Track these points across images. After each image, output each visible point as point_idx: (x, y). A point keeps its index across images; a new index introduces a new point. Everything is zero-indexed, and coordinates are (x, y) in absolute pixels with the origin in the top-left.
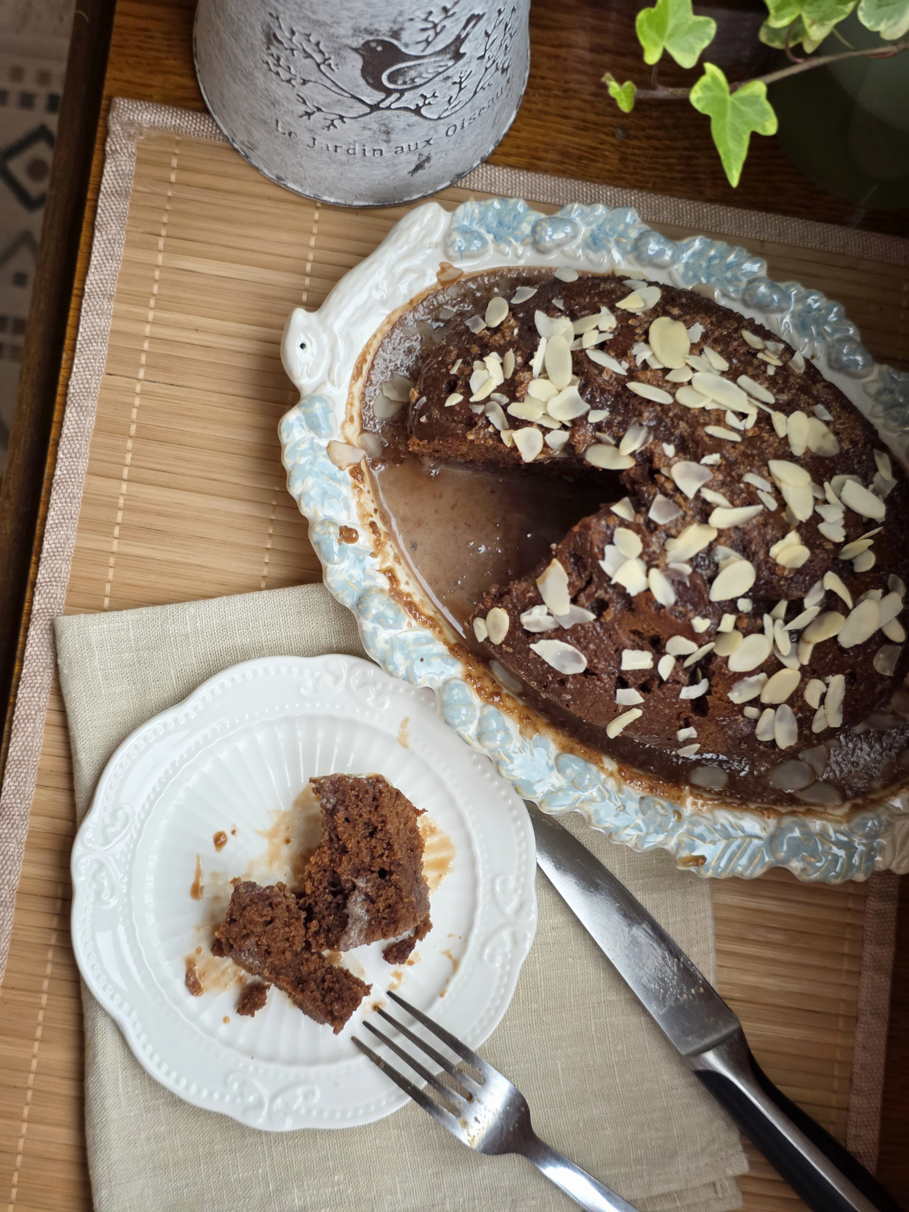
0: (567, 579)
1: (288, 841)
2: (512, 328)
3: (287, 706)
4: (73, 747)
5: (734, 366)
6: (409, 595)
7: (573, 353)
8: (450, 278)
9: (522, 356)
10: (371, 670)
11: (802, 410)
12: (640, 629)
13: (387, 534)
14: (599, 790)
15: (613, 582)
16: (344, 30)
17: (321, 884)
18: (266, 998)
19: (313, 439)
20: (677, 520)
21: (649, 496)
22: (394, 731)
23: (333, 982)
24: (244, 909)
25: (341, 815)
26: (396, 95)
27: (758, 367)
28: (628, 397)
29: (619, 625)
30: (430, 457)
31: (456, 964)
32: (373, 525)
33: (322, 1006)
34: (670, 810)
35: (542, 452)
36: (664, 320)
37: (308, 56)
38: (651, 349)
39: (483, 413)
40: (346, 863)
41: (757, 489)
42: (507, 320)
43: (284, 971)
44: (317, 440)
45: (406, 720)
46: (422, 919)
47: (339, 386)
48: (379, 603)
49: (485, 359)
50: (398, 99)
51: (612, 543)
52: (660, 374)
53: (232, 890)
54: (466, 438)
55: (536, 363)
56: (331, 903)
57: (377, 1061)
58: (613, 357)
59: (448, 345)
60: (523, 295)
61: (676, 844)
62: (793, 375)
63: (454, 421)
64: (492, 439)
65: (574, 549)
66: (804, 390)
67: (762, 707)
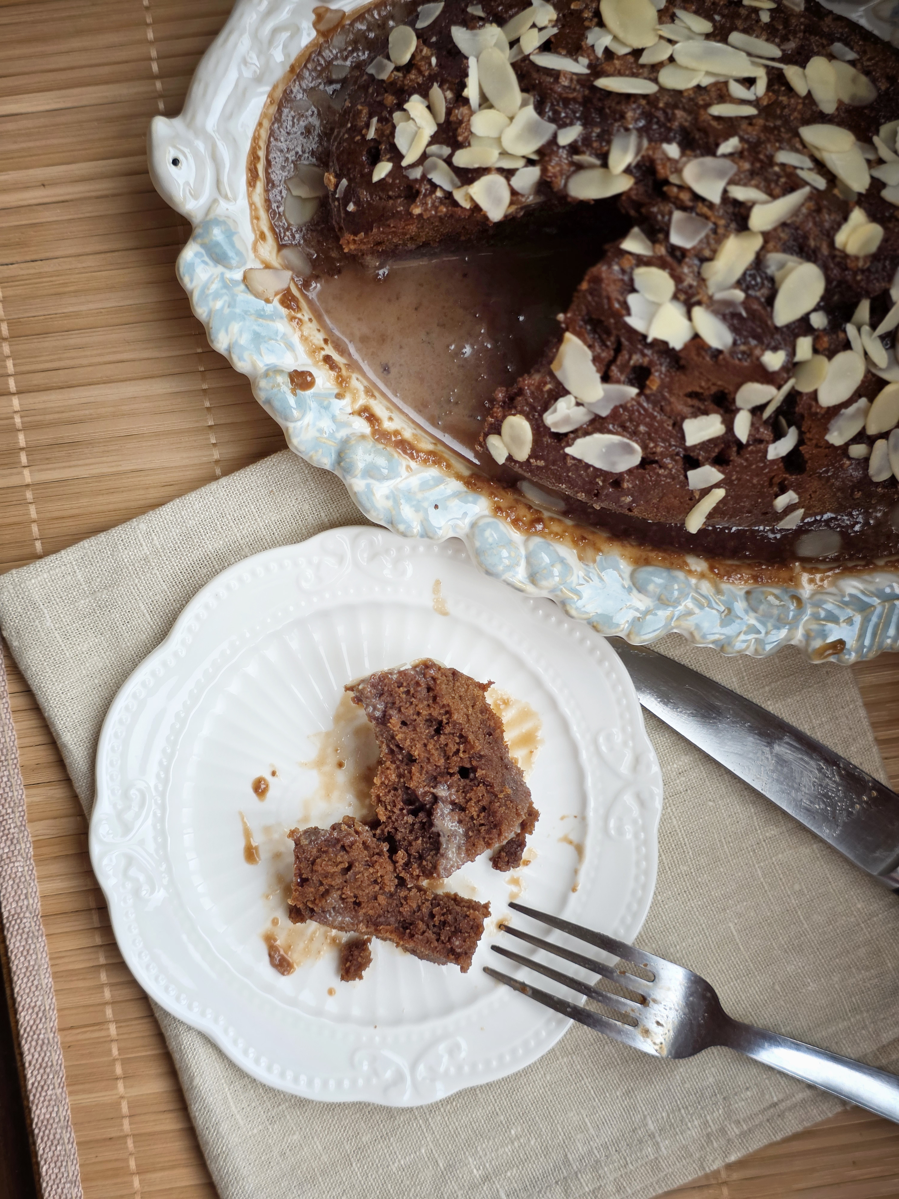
0: (589, 354)
1: (340, 765)
2: (428, 59)
3: (291, 608)
4: (53, 730)
5: (718, 24)
6: (397, 433)
7: (514, 65)
8: (331, 25)
9: (451, 89)
10: (378, 536)
11: (818, 54)
12: (698, 390)
13: (348, 366)
14: (694, 598)
15: (649, 340)
17: (395, 806)
18: (370, 953)
19: (222, 274)
20: (707, 237)
21: (663, 216)
22: (427, 600)
23: (443, 915)
24: (313, 863)
25: (395, 720)
27: (748, 17)
28: (600, 100)
29: (671, 392)
30: (372, 253)
31: (580, 850)
32: (327, 359)
33: (440, 947)
34: (786, 598)
35: (512, 203)
38: (609, 32)
39: (424, 176)
40: (418, 774)
41: (795, 168)
42: (418, 50)
43: (382, 919)
44: (229, 275)
45: (438, 583)
46: (526, 811)
47: (235, 199)
48: (364, 453)
49: (406, 106)
51: (633, 290)
52: (631, 59)
53: (292, 844)
54: (411, 214)
55: (472, 92)
56: (413, 824)
57: (522, 988)
58: (565, 56)
59: (354, 105)
60: (428, 15)
61: (803, 635)
62: (794, 15)
63: (390, 197)
64: (444, 204)
65: (589, 313)
66: (811, 30)
67: (871, 441)
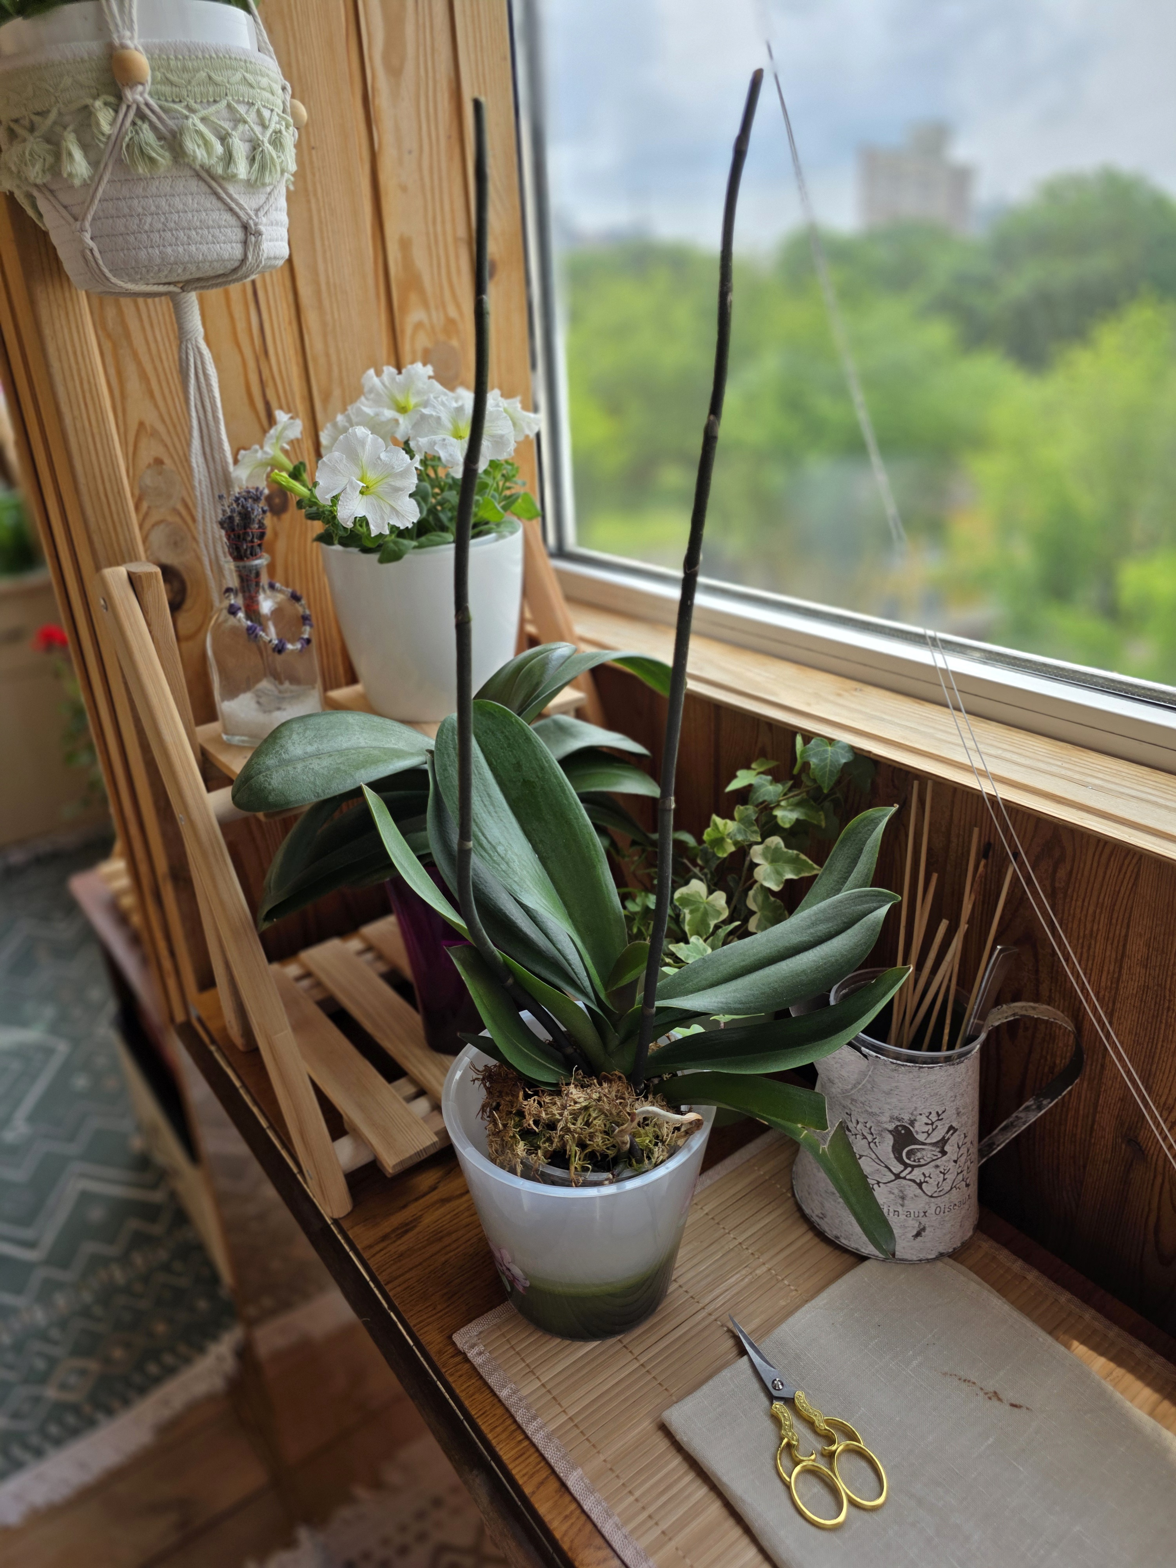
16: (885, 1118)
26: (909, 1169)
37: (865, 1138)
50: (910, 1173)
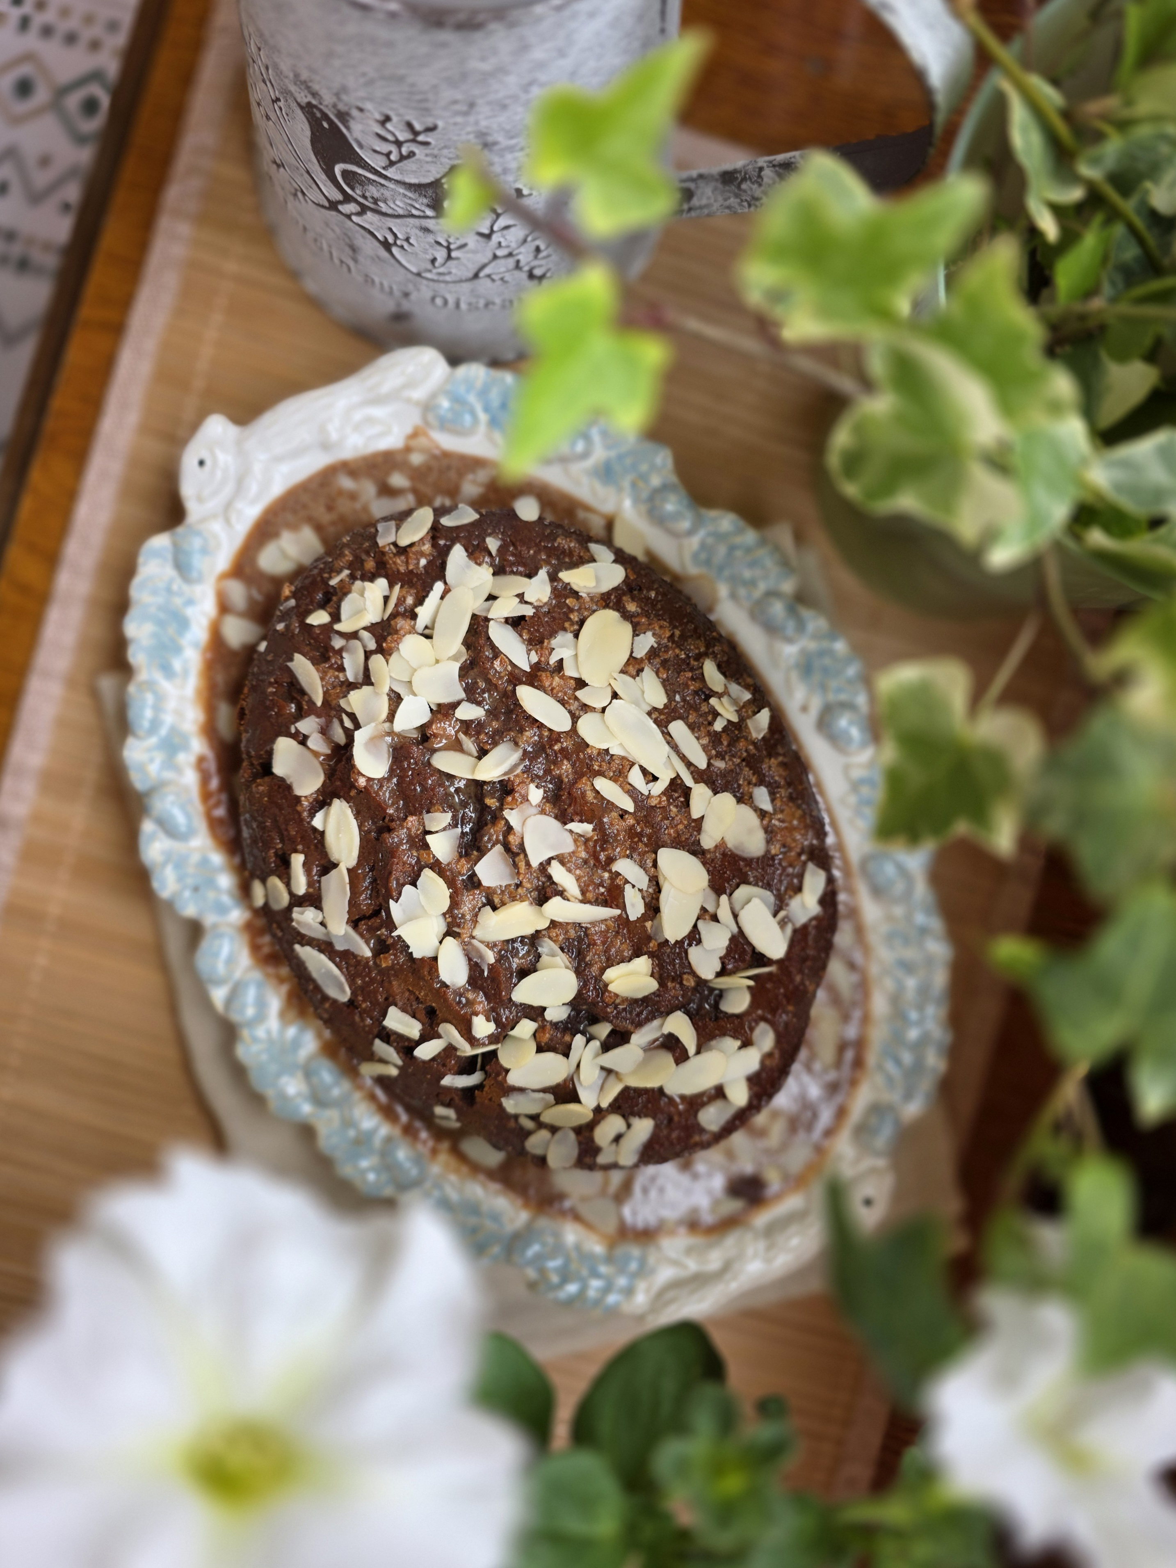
0: (348, 896)
2: (421, 556)
5: (672, 705)
7: (474, 617)
8: (420, 446)
9: (414, 597)
11: (734, 792)
12: (418, 993)
15: (396, 933)
20: (508, 887)
27: (705, 715)
28: (512, 706)
29: (396, 977)
36: (610, 616)
38: (576, 647)
39: (341, 651)
41: (627, 882)
42: (420, 542)
49: (370, 582)
51: (414, 884)
52: (571, 685)
55: (424, 612)
58: (523, 641)
59: (348, 544)
60: (459, 518)
62: (746, 739)
63: (309, 645)
66: (752, 762)
67: (541, 1125)
